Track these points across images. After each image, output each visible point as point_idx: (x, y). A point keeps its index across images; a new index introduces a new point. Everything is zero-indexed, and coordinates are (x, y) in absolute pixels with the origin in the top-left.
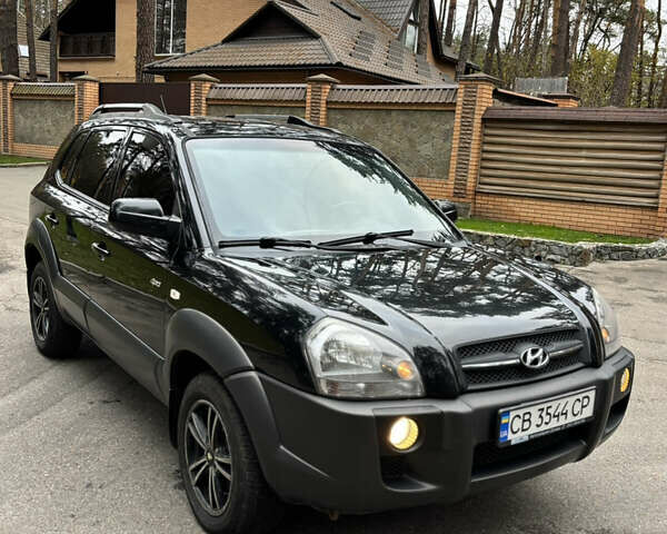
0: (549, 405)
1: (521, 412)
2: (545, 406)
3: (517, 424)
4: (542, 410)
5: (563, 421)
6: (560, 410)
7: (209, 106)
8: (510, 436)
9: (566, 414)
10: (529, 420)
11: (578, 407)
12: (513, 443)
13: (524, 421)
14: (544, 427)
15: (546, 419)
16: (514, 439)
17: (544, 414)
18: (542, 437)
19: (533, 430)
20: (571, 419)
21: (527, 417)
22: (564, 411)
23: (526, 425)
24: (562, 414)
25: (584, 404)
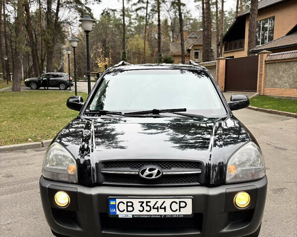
0: (148, 200)
1: (125, 201)
2: (145, 200)
3: (122, 207)
4: (143, 202)
5: (161, 212)
6: (159, 205)
7: (266, 64)
8: (118, 213)
9: (165, 208)
10: (132, 206)
11: (175, 207)
12: (120, 216)
13: (127, 206)
14: (145, 213)
15: (148, 208)
17: (144, 205)
18: (144, 218)
19: (136, 212)
20: (169, 212)
21: (130, 204)
22: (163, 207)
23: (130, 209)
24: (161, 208)
25: (181, 206)
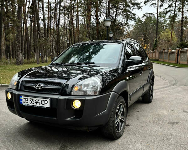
0: (33, 98)
1: (25, 97)
3: (24, 100)
4: (31, 99)
5: (38, 105)
6: (37, 101)
8: (23, 103)
10: (27, 100)
11: (43, 103)
13: (26, 100)
14: (32, 104)
15: (33, 102)
16: (24, 104)
18: (31, 106)
19: (29, 104)
20: (41, 105)
21: (27, 99)
22: (38, 102)
23: (27, 102)
24: (38, 103)
25: (46, 102)
